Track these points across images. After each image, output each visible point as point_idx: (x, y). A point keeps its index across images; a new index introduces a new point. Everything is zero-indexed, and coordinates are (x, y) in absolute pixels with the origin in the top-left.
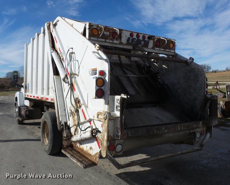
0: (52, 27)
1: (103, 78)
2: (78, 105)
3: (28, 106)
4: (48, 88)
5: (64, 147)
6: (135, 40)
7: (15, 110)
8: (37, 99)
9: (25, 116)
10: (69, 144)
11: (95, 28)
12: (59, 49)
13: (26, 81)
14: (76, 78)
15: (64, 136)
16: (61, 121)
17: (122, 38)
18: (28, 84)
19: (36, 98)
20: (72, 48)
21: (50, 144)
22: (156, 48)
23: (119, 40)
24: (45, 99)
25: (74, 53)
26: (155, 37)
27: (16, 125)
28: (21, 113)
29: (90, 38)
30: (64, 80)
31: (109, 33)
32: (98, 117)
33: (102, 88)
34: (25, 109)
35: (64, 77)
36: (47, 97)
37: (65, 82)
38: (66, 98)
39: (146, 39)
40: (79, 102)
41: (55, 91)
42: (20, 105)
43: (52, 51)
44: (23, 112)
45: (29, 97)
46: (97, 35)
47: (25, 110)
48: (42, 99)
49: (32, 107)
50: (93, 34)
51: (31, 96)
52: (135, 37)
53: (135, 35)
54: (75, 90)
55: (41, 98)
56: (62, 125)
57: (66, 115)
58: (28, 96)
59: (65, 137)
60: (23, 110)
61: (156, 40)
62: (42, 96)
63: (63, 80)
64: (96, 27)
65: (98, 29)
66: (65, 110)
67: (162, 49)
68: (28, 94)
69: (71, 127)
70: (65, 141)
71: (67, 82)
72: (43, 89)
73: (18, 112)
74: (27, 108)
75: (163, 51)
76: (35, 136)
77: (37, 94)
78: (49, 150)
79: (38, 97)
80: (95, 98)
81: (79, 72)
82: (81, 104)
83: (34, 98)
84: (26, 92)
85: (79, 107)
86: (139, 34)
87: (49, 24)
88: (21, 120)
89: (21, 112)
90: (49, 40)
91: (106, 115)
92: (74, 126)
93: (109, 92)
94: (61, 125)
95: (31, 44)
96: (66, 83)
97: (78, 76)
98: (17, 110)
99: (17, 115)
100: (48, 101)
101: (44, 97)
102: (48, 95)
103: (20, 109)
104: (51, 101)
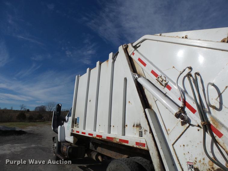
0: (130, 49)
3: (73, 142)
4: (124, 126)
7: (54, 145)
8: (98, 138)
9: (68, 154)
13: (74, 115)
18: (78, 118)
19: (95, 136)
20: (190, 68)
24: (117, 140)
34: (68, 146)
35: (179, 111)
38: (173, 144)
41: (148, 131)
42: (60, 140)
43: (136, 76)
44: (65, 149)
47: (68, 148)
48: (110, 139)
49: (75, 144)
55: (107, 137)
58: (78, 132)
60: (65, 147)
66: (174, 165)
73: (57, 148)
74: (70, 145)
77: (96, 131)
79: (99, 136)
81: (221, 103)
83: (91, 136)
87: (126, 46)
89: (62, 149)
97: (219, 109)
98: (56, 145)
99: (56, 151)
100: (126, 144)
101: (115, 138)
102: (123, 135)
103: (59, 144)
104: (135, 146)
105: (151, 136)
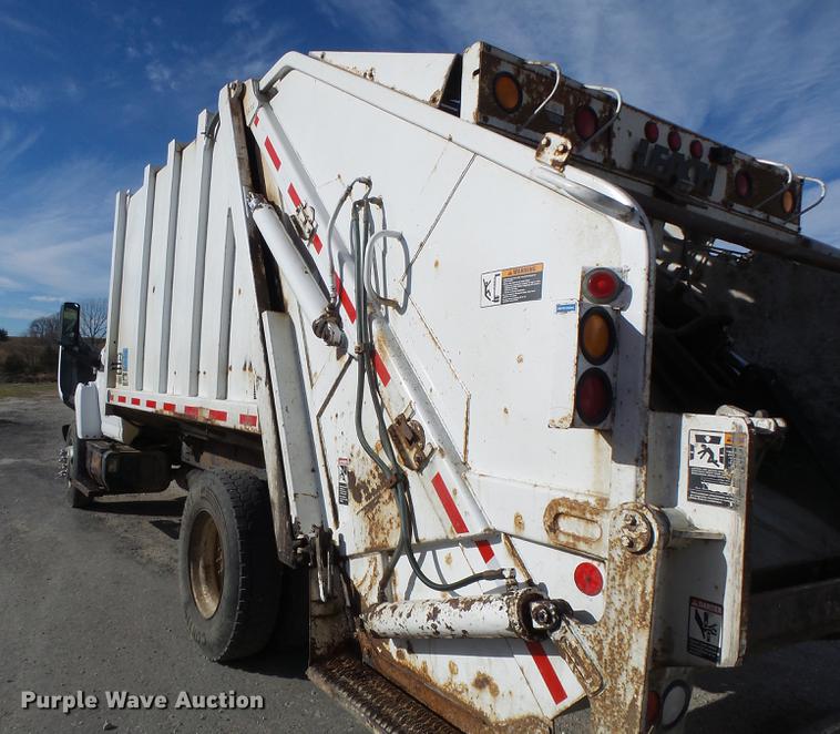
0: (251, 101)
1: (610, 312)
2: (412, 454)
3: (120, 439)
4: (225, 369)
5: (318, 652)
6: (663, 157)
7: (65, 453)
8: (167, 413)
9: (103, 476)
10: (337, 639)
11: (506, 74)
12: (292, 191)
13: (116, 342)
14: (386, 318)
15: (314, 597)
16: (297, 522)
17: (615, 141)
18: (126, 351)
19: (160, 407)
20: (368, 183)
21: (231, 617)
22: (737, 207)
23: (602, 147)
24: (207, 415)
25: (379, 203)
26: (737, 155)
27: (65, 512)
28: (88, 466)
29: (486, 119)
30: (320, 329)
31: (562, 107)
32: (553, 528)
33: (605, 367)
34: (103, 451)
35: (323, 317)
36: (219, 406)
37: (326, 338)
38: (319, 415)
39: (705, 159)
40: (416, 437)
41: (264, 379)
42: (83, 433)
43: (253, 203)
44: (96, 463)
45: (128, 404)
46: (512, 111)
47: (105, 456)
48: (191, 414)
49: (134, 444)
50: (497, 100)
51: (136, 401)
52: (663, 141)
53: (664, 132)
54: (386, 379)
55: (188, 409)
56: (304, 542)
57: (319, 495)
58: (122, 399)
59: (320, 601)
60: (97, 454)
61: (737, 168)
62: (193, 402)
63: (315, 327)
64: (510, 69)
65: (521, 79)
66: (315, 470)
67: (757, 214)
68: (119, 390)
69: (353, 557)
70: (318, 622)
71: (337, 337)
72: (196, 373)
73: (75, 461)
74: (113, 447)
75: (760, 221)
76: (144, 561)
77: (166, 392)
78: (220, 643)
79: (169, 407)
80: (572, 426)
81: (407, 292)
82: (427, 451)
83: (150, 410)
84: (112, 383)
85: (415, 465)
86: (681, 134)
87: (239, 89)
88: (87, 495)
89: (88, 462)
90: (240, 159)
91: (649, 524)
92: (367, 551)
93: (647, 392)
94: (294, 538)
95: (143, 192)
96: (330, 344)
97: (402, 310)
98: (71, 452)
99: (72, 471)
100: (221, 423)
101: (201, 408)
102: (220, 399)
103: (82, 447)
104: (239, 427)
105: (268, 392)
